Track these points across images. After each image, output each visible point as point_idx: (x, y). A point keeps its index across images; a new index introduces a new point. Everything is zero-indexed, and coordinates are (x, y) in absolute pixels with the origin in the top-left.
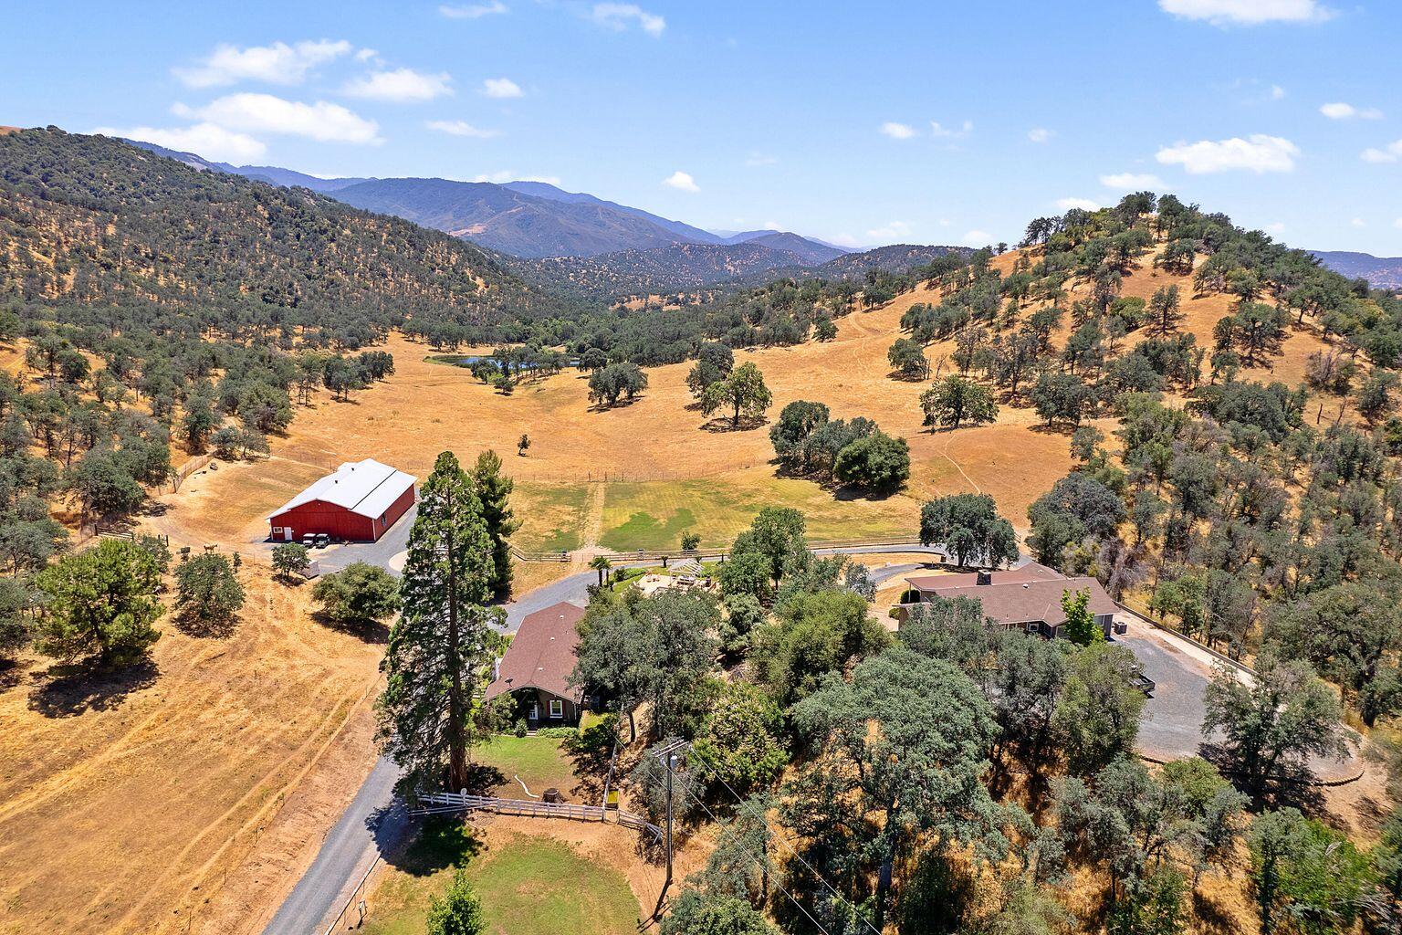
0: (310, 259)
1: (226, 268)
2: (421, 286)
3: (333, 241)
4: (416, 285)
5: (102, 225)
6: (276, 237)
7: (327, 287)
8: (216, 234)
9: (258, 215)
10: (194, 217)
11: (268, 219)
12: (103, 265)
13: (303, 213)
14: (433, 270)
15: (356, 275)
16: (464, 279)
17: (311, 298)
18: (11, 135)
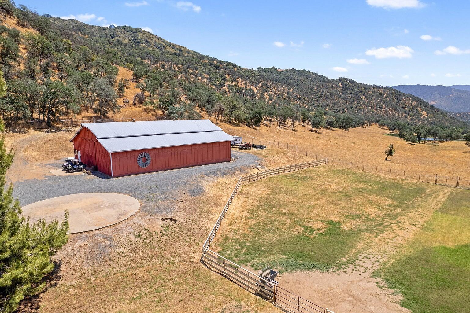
0: (354, 101)
1: (323, 103)
2: (396, 113)
3: (364, 95)
4: (394, 112)
5: (289, 89)
6: (343, 94)
7: (358, 111)
8: (323, 92)
9: (339, 86)
10: (317, 87)
11: (342, 88)
13: (355, 85)
14: (403, 107)
15: (370, 107)
16: (417, 111)
18: (282, 71)
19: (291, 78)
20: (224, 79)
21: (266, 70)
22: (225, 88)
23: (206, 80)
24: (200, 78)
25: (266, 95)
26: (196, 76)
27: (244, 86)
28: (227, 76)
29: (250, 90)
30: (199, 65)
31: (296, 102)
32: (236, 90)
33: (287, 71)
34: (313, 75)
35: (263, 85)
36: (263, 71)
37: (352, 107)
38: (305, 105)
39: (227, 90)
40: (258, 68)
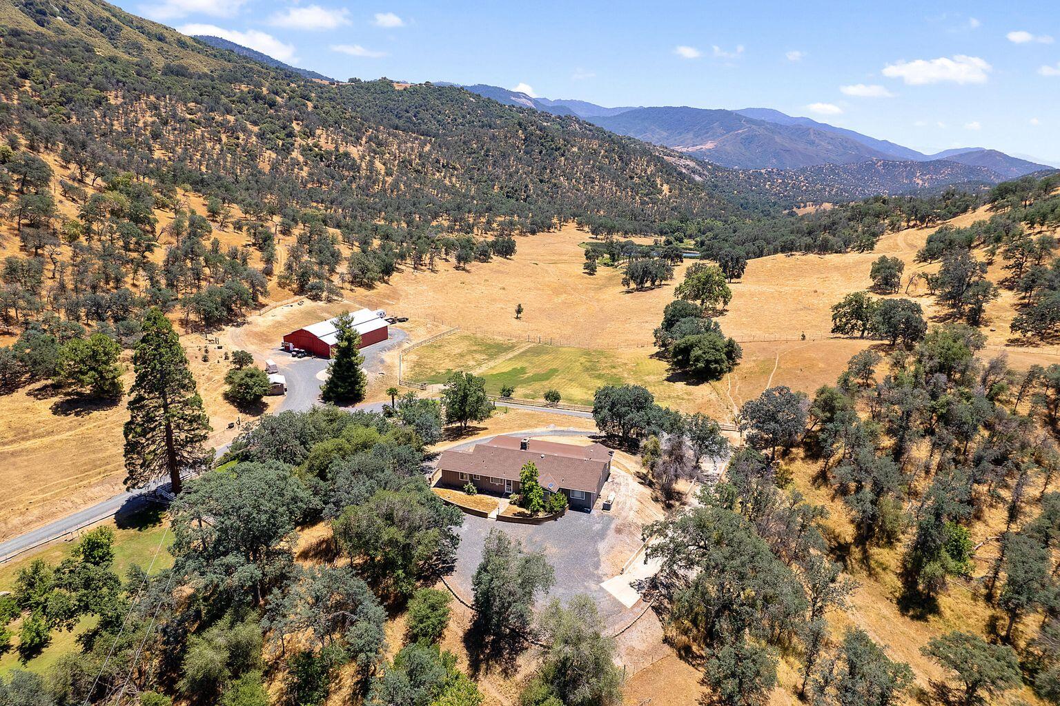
0: (545, 168)
1: (490, 174)
2: (617, 190)
3: (563, 155)
4: (614, 189)
5: (423, 145)
6: (526, 153)
7: (552, 188)
8: (488, 150)
9: (518, 137)
10: (478, 139)
11: (524, 140)
12: (416, 171)
13: (547, 135)
14: (632, 178)
15: (574, 180)
16: (654, 185)
17: (538, 195)
18: (405, 90)
19: (425, 106)
20: (291, 135)
21: (369, 87)
22: (295, 154)
23: (254, 138)
24: (241, 136)
25: (378, 165)
26: (232, 131)
27: (331, 147)
28: (294, 125)
29: (347, 155)
30: (231, 98)
31: (438, 174)
32: (318, 158)
33: (414, 90)
34: (471, 99)
35: (370, 140)
36: (362, 88)
37: (541, 181)
38: (454, 179)
39: (301, 159)
40: (351, 80)
